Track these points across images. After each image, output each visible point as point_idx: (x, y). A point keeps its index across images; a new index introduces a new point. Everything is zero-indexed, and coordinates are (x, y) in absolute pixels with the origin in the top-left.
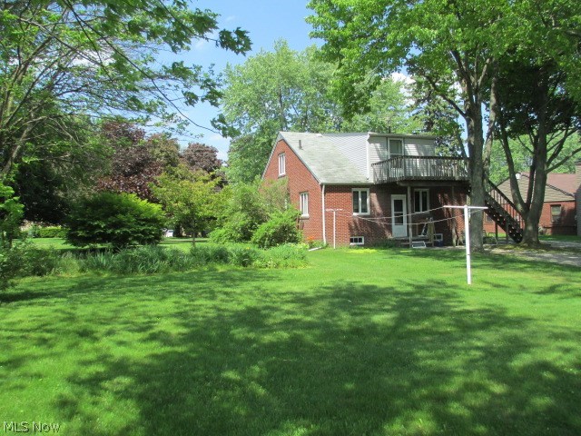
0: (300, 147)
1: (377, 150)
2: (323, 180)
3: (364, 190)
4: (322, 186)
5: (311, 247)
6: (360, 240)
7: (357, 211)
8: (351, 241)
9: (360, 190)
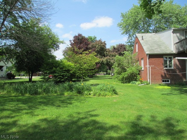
0: (143, 39)
1: (178, 37)
2: (147, 52)
3: (170, 56)
4: (147, 55)
5: (141, 84)
6: (168, 81)
7: (166, 67)
8: (163, 81)
9: (168, 57)
